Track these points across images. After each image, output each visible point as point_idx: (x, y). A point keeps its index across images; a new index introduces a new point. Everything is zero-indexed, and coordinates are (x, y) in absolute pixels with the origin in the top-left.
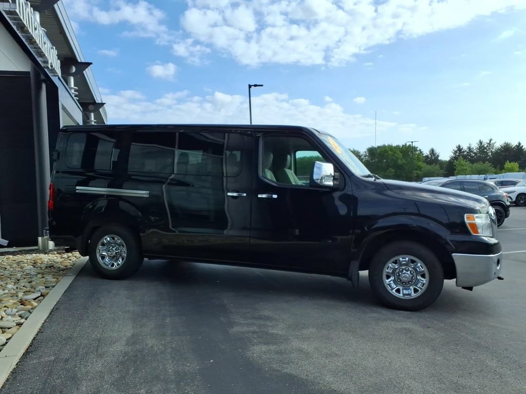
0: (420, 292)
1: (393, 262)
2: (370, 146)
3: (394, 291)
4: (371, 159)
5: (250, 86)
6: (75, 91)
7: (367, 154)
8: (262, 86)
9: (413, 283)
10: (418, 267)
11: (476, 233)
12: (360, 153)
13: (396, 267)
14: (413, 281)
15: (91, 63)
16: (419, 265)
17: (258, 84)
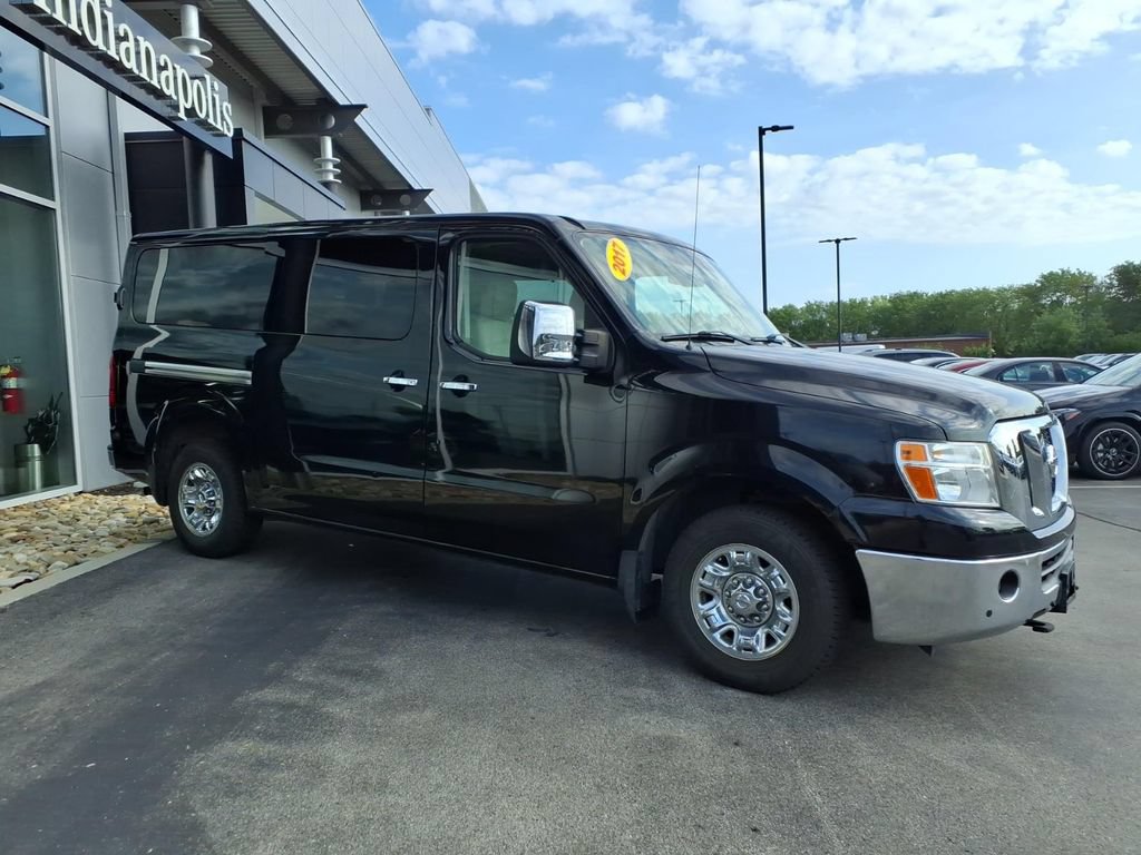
0: (779, 645)
1: (717, 561)
2: (1122, 262)
3: (717, 635)
4: (1125, 295)
5: (762, 131)
6: (335, 166)
7: (1115, 283)
8: (791, 128)
9: (764, 620)
10: (774, 579)
11: (931, 497)
12: (1095, 278)
13: (725, 574)
14: (764, 616)
15: (364, 106)
16: (776, 573)
17: (780, 125)
